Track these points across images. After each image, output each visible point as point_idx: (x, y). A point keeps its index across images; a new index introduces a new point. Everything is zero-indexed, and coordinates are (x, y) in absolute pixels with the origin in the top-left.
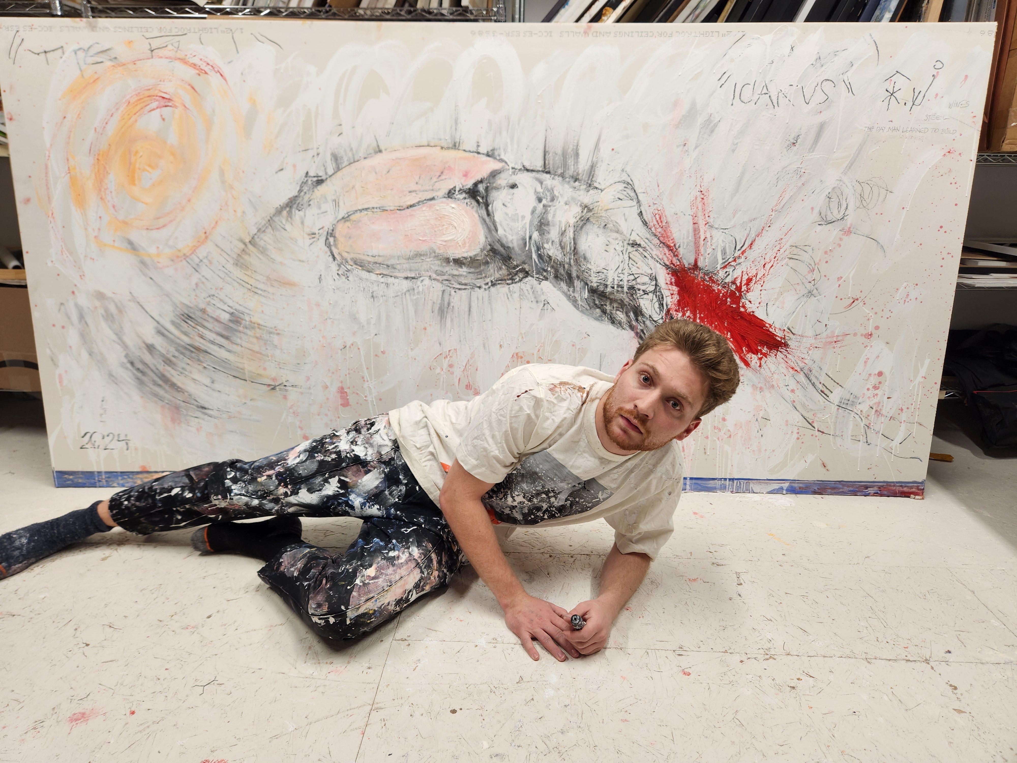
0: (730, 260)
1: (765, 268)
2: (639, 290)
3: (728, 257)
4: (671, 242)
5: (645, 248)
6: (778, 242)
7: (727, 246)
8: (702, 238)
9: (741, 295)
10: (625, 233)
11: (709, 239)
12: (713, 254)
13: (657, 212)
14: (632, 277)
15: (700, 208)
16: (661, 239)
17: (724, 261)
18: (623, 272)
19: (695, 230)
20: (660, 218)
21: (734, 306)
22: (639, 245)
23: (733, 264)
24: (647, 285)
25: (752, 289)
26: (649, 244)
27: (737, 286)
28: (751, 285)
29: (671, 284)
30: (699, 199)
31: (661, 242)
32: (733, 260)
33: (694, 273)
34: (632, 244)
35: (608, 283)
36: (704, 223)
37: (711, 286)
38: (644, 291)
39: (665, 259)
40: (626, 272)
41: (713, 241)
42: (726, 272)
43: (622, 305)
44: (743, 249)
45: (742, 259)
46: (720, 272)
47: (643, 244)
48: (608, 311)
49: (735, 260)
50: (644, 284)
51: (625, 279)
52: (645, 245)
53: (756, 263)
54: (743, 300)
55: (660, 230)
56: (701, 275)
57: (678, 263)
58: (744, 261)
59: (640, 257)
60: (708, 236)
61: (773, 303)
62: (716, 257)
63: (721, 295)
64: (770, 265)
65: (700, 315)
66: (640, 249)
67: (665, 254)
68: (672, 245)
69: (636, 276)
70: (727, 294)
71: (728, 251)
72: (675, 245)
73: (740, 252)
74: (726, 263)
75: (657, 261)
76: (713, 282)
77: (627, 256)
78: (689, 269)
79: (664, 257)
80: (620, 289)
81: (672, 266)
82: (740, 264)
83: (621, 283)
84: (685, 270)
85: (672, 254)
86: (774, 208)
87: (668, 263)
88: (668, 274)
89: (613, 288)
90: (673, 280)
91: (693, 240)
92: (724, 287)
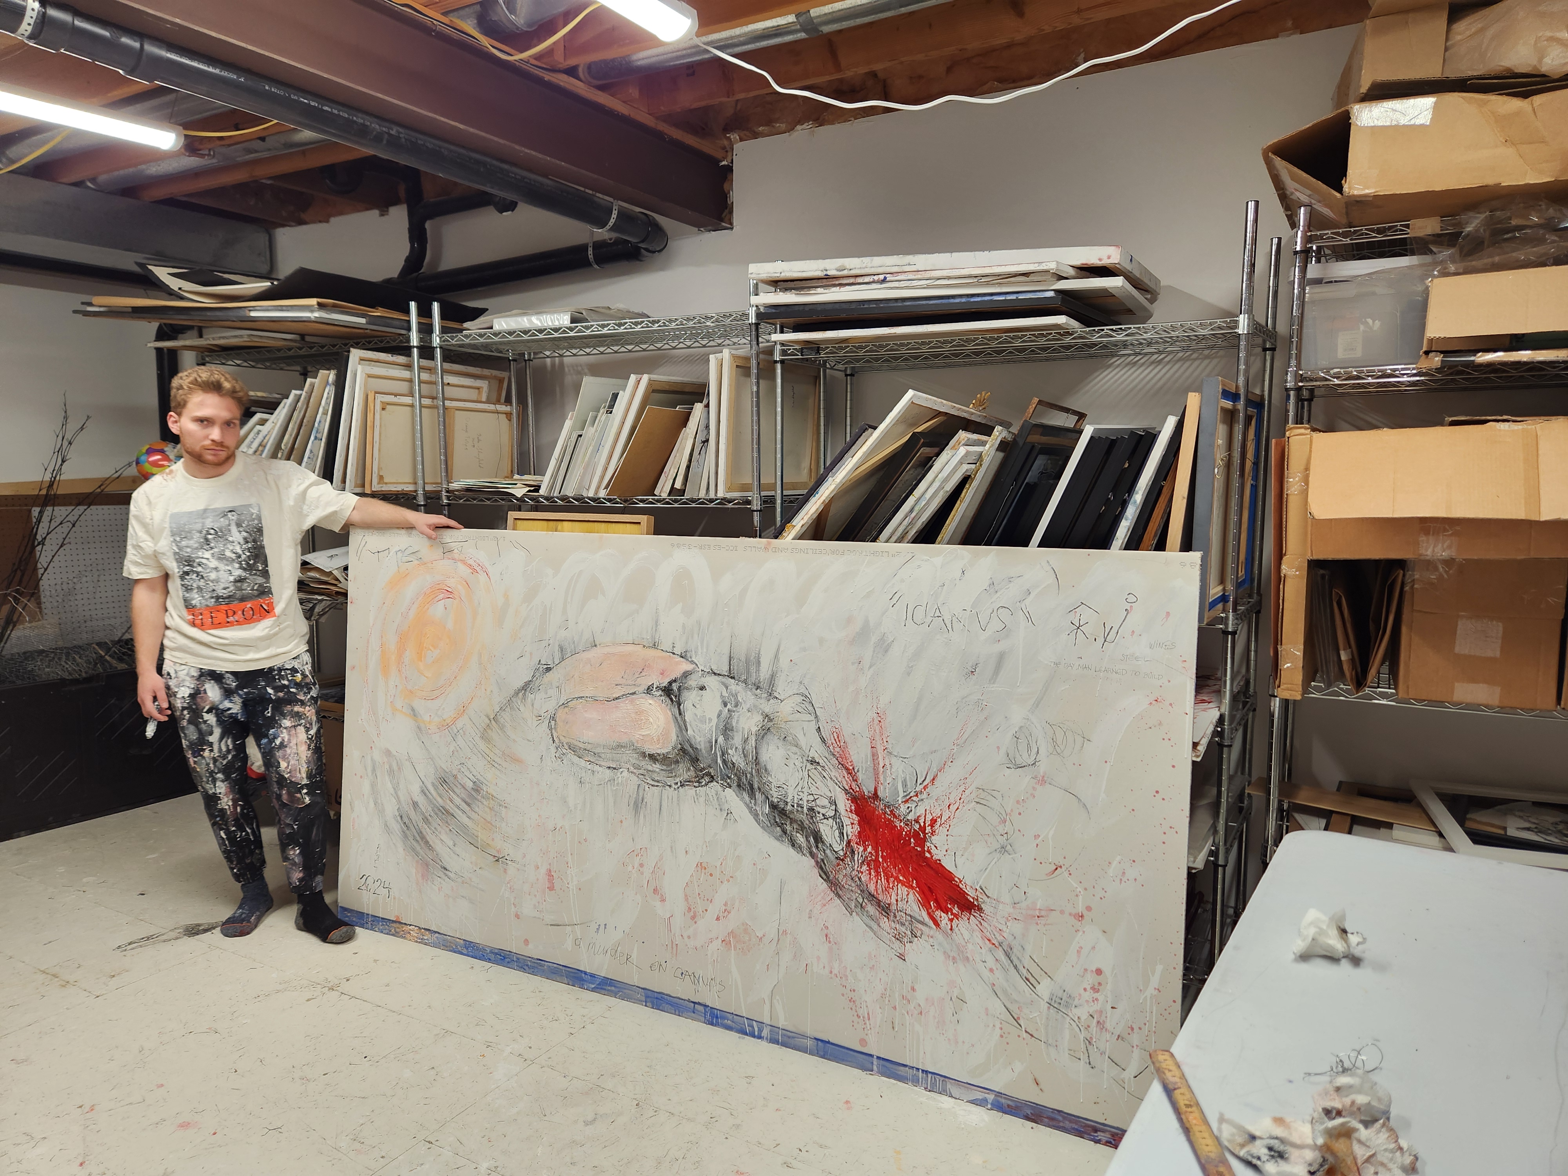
0: (912, 794)
1: (950, 810)
2: (819, 813)
3: (910, 791)
4: (850, 764)
5: (824, 767)
6: (962, 781)
7: (908, 778)
8: (881, 765)
9: (925, 836)
10: (804, 748)
11: (888, 766)
12: (893, 785)
13: (834, 730)
14: (811, 798)
15: (877, 731)
16: (840, 759)
17: (905, 794)
18: (803, 790)
19: (873, 755)
20: (838, 737)
21: (919, 849)
22: (818, 763)
23: (914, 798)
24: (827, 809)
25: (937, 831)
26: (828, 763)
27: (920, 825)
28: (936, 827)
29: (851, 811)
30: (876, 722)
31: (840, 763)
32: (915, 794)
33: (874, 803)
34: (811, 761)
35: (788, 800)
36: (883, 748)
37: (893, 821)
38: (823, 815)
39: (845, 783)
40: (806, 790)
41: (893, 770)
42: (908, 808)
43: (801, 828)
44: (925, 783)
45: (924, 796)
46: (901, 806)
47: (821, 762)
48: (788, 832)
49: (917, 795)
50: (823, 807)
51: (805, 799)
52: (824, 764)
53: (940, 802)
54: (928, 844)
55: (838, 749)
56: (882, 806)
57: (858, 789)
58: (927, 798)
59: (819, 776)
60: (887, 764)
61: (960, 853)
62: (896, 789)
63: (904, 833)
64: (955, 807)
65: (882, 853)
66: (818, 767)
67: (844, 777)
68: (851, 768)
69: (816, 797)
70: (910, 833)
71: (908, 783)
72: (853, 768)
73: (922, 786)
74: (908, 797)
75: (836, 784)
76: (895, 816)
77: (807, 773)
78: (869, 797)
79: (843, 779)
80: (799, 809)
81: (851, 791)
82: (922, 800)
83: (800, 802)
84: (865, 798)
85: (851, 778)
86: (955, 742)
87: (847, 788)
88: (848, 800)
89: (793, 806)
90: (853, 808)
91: (873, 765)
92: (907, 825)
